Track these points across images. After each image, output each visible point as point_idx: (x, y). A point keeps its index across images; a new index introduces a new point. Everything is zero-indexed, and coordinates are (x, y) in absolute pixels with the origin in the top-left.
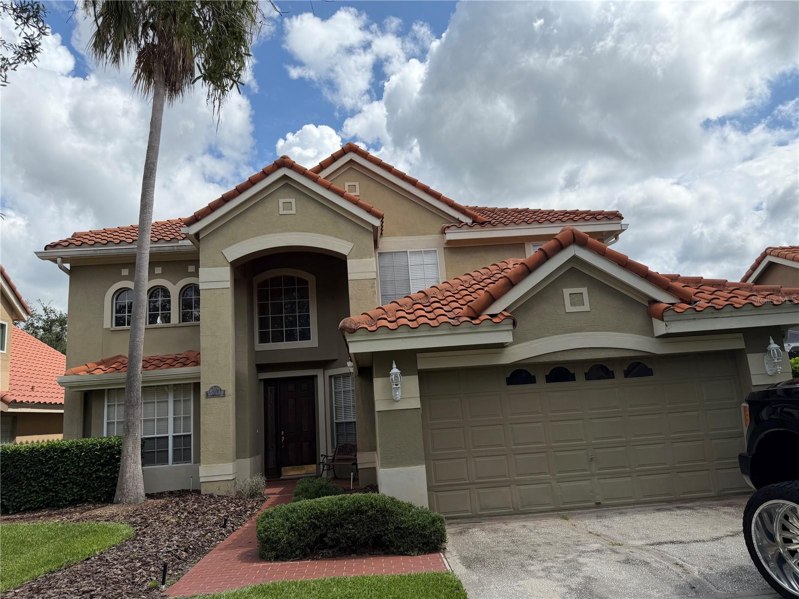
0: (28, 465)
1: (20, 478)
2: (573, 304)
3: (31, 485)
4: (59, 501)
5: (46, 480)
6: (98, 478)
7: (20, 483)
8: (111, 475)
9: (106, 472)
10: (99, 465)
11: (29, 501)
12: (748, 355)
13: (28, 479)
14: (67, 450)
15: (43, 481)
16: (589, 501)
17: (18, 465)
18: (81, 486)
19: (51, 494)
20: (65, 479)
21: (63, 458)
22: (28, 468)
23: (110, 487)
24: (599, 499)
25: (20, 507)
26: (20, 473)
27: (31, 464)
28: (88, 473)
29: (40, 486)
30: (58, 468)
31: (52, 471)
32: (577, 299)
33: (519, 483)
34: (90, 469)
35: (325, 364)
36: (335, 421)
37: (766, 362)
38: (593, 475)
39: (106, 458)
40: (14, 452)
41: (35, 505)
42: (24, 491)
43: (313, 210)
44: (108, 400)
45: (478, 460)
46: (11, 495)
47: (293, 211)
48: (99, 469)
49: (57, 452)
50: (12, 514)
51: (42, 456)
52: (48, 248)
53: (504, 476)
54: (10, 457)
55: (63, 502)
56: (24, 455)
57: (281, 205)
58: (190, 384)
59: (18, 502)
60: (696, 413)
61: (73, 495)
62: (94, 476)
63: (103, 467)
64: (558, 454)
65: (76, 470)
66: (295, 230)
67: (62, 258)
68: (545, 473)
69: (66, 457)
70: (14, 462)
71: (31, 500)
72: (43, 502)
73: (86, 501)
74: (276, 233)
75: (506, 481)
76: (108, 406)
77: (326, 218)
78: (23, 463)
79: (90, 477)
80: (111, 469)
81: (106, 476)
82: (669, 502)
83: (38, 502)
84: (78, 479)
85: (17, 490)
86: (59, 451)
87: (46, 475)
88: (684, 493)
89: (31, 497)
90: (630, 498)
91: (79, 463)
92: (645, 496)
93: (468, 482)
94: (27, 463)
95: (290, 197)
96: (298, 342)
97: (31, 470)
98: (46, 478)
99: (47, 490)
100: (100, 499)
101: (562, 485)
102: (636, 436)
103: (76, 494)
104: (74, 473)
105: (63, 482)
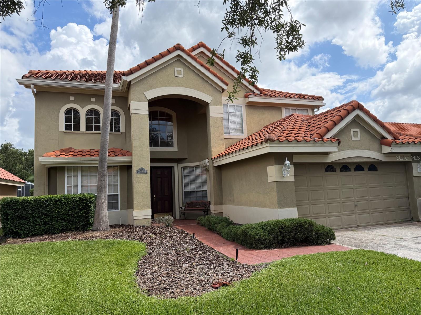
0: (34, 209)
1: (28, 216)
2: (354, 136)
3: (36, 221)
4: (54, 230)
5: (45, 218)
6: (77, 216)
7: (28, 219)
8: (85, 215)
9: (83, 213)
10: (78, 209)
11: (34, 230)
12: (413, 164)
13: (33, 217)
14: (59, 200)
15: (43, 219)
16: (355, 224)
17: (27, 209)
18: (67, 221)
19: (49, 226)
20: (57, 217)
21: (56, 205)
22: (33, 210)
23: (85, 222)
24: (358, 223)
25: (29, 233)
26: (28, 213)
27: (35, 209)
28: (72, 214)
29: (41, 221)
30: (53, 211)
31: (49, 213)
32: (356, 133)
33: (330, 217)
34: (73, 212)
35: (179, 161)
36: (184, 190)
37: (418, 167)
38: (356, 213)
39: (83, 205)
40: (24, 201)
41: (38, 233)
42: (31, 224)
43: (192, 76)
44: (67, 173)
45: (313, 206)
46: (22, 226)
47: (182, 76)
48: (78, 212)
49: (52, 202)
50: (24, 238)
51: (42, 204)
52: (23, 78)
53: (324, 213)
54: (21, 204)
55: (56, 231)
56: (31, 203)
57: (176, 71)
58: (117, 166)
59: (27, 231)
60: (391, 187)
61: (62, 227)
62: (76, 216)
63: (80, 211)
64: (344, 204)
65: (64, 212)
66: (182, 86)
67: (34, 85)
68: (339, 212)
69: (58, 204)
70: (24, 207)
71: (36, 229)
72: (43, 231)
73: (70, 230)
74: (173, 86)
75: (325, 215)
76: (68, 177)
77: (199, 81)
78: (30, 207)
79: (73, 216)
80: (85, 212)
81: (83, 215)
82: (383, 224)
83: (40, 231)
84: (66, 217)
85: (26, 224)
86: (54, 201)
87: (46, 215)
88: (387, 221)
89: (36, 227)
90: (369, 223)
91: (66, 208)
92: (374, 222)
93: (309, 216)
94: (33, 208)
95: (180, 67)
96: (167, 148)
97: (35, 212)
98: (46, 217)
99: (46, 224)
100: (78, 229)
101: (345, 217)
102: (372, 196)
103: (64, 226)
104: (63, 214)
105: (56, 219)
